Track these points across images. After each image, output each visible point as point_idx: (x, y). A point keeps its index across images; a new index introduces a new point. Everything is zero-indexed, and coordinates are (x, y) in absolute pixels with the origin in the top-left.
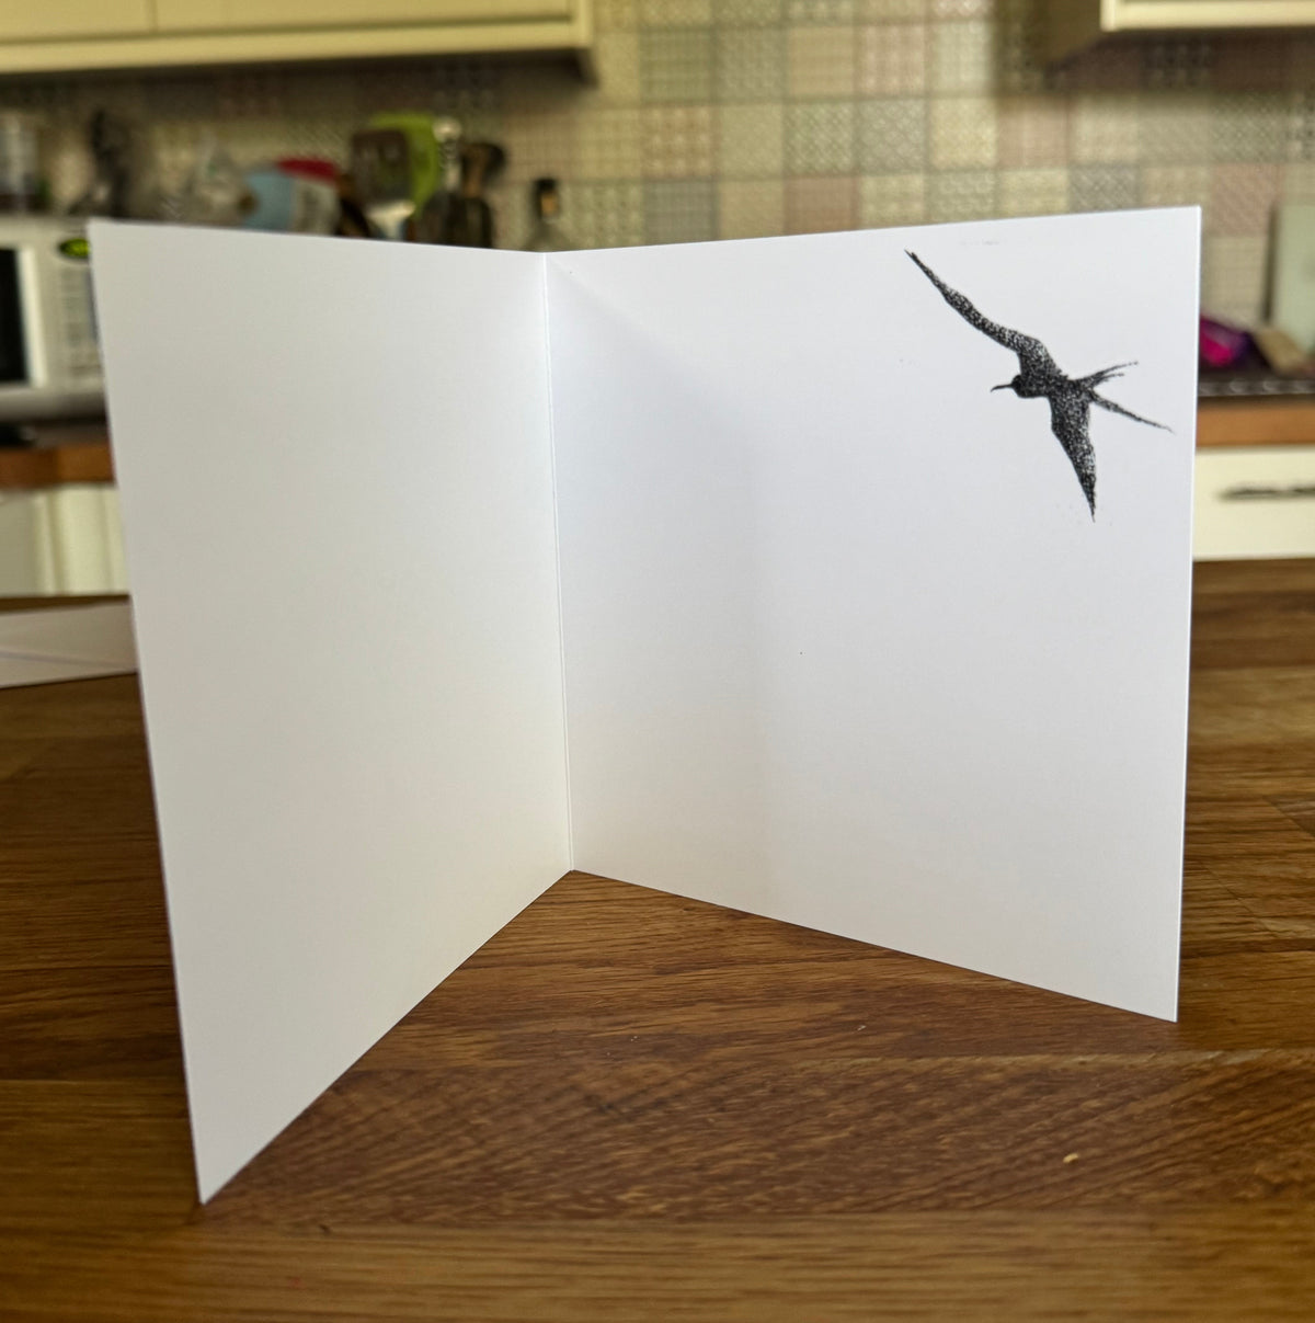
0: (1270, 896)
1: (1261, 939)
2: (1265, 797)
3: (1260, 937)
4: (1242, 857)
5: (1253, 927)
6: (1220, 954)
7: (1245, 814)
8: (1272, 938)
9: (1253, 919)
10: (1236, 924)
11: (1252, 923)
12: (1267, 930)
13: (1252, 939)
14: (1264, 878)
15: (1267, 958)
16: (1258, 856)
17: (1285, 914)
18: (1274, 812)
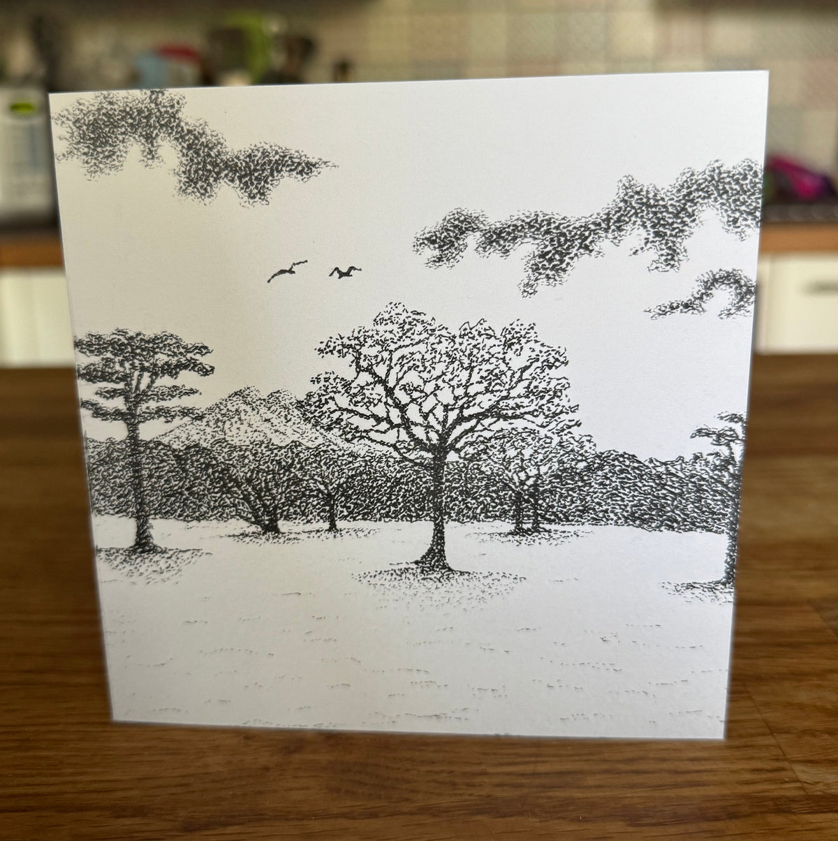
0: (805, 732)
1: (788, 794)
2: (809, 602)
3: (790, 791)
4: (782, 677)
5: (783, 775)
6: (748, 816)
7: (791, 622)
8: (802, 793)
9: (786, 764)
10: (768, 771)
11: (783, 769)
12: (798, 781)
13: (782, 793)
14: (801, 707)
15: (796, 823)
16: (798, 676)
17: (817, 758)
18: (814, 620)
